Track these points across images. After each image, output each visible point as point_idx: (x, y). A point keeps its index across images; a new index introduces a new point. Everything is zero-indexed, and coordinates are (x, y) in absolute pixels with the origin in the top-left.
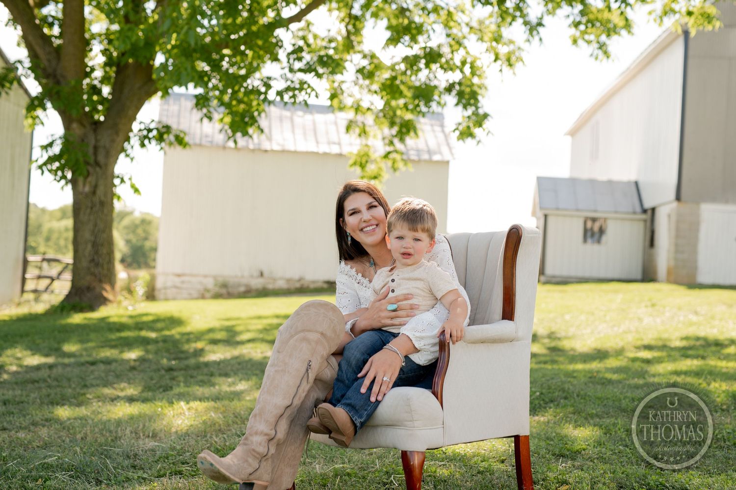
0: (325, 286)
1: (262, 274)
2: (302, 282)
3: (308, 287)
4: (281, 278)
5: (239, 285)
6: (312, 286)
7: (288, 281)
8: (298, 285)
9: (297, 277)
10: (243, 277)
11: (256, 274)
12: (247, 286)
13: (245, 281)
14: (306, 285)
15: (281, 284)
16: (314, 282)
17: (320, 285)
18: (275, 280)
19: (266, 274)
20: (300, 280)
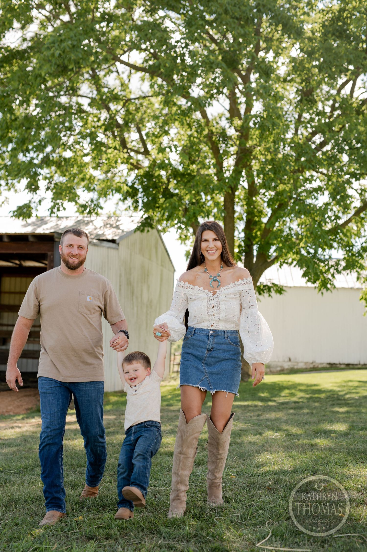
0: (328, 366)
1: (290, 360)
2: (314, 364)
3: (318, 367)
4: (301, 362)
5: (277, 367)
6: (320, 366)
7: (306, 363)
8: (312, 366)
9: (311, 361)
10: (279, 361)
11: (287, 359)
12: (281, 367)
13: (280, 364)
14: (316, 366)
15: (301, 366)
16: (321, 364)
17: (325, 365)
18: (298, 363)
19: (292, 360)
20: (313, 363)
